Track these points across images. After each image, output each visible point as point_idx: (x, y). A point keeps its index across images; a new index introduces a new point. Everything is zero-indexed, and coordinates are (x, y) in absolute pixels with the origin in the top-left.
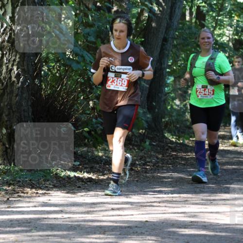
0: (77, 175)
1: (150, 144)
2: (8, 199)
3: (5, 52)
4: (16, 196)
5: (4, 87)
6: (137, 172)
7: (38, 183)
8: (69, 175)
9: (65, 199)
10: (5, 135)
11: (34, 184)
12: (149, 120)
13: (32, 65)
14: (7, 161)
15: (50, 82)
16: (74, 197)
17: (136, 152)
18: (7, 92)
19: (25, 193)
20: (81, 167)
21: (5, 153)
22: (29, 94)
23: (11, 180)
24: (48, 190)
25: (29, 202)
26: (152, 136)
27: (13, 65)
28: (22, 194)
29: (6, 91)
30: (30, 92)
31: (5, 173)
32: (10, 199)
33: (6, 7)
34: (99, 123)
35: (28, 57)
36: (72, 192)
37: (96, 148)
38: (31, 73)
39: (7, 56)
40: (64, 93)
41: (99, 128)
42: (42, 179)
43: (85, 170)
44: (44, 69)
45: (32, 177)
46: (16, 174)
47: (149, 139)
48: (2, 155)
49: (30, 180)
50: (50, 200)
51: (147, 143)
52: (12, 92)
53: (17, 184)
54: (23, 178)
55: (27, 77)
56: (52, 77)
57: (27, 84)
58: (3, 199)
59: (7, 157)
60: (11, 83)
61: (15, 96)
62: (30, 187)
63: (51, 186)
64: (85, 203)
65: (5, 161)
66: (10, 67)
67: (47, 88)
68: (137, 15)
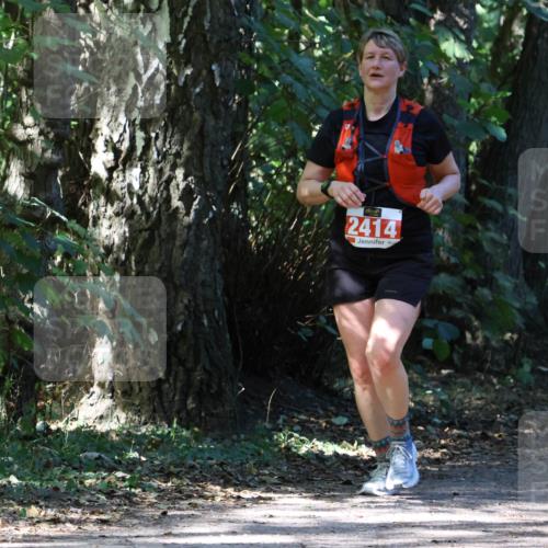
0: (341, 451)
1: (533, 371)
2: (164, 513)
3: (153, 135)
4: (184, 507)
5: (153, 224)
6: (498, 443)
7: (242, 473)
8: (322, 452)
9: (312, 513)
11: (230, 474)
12: (529, 307)
13: (223, 167)
14: (162, 414)
15: (269, 210)
16: (334, 509)
17: (496, 391)
18: (160, 236)
19: (206, 498)
20: (351, 429)
21: (156, 393)
22: (215, 242)
23: (170, 464)
24: (268, 490)
25: (220, 521)
26: (537, 349)
27: (174, 167)
28: (200, 501)
29: (156, 232)
30: (218, 237)
31: (156, 446)
32: (169, 513)
35: (213, 146)
36: (329, 497)
38: (219, 188)
39: (159, 143)
40: (307, 237)
42: (252, 462)
43: (362, 438)
44: (252, 175)
45: (225, 456)
46: (186, 448)
47: (529, 357)
48: (149, 399)
49: (221, 464)
50: (271, 516)
51: (527, 368)
52: (172, 236)
53: (188, 473)
54: (202, 458)
55: (210, 197)
56: (274, 196)
57: (211, 215)
58: (150, 512)
59: (162, 403)
60: (169, 215)
61: (181, 246)
62: (222, 481)
63: (275, 479)
64: (363, 524)
65: (157, 415)
66: (167, 173)
67: (263, 224)
68: (497, 33)
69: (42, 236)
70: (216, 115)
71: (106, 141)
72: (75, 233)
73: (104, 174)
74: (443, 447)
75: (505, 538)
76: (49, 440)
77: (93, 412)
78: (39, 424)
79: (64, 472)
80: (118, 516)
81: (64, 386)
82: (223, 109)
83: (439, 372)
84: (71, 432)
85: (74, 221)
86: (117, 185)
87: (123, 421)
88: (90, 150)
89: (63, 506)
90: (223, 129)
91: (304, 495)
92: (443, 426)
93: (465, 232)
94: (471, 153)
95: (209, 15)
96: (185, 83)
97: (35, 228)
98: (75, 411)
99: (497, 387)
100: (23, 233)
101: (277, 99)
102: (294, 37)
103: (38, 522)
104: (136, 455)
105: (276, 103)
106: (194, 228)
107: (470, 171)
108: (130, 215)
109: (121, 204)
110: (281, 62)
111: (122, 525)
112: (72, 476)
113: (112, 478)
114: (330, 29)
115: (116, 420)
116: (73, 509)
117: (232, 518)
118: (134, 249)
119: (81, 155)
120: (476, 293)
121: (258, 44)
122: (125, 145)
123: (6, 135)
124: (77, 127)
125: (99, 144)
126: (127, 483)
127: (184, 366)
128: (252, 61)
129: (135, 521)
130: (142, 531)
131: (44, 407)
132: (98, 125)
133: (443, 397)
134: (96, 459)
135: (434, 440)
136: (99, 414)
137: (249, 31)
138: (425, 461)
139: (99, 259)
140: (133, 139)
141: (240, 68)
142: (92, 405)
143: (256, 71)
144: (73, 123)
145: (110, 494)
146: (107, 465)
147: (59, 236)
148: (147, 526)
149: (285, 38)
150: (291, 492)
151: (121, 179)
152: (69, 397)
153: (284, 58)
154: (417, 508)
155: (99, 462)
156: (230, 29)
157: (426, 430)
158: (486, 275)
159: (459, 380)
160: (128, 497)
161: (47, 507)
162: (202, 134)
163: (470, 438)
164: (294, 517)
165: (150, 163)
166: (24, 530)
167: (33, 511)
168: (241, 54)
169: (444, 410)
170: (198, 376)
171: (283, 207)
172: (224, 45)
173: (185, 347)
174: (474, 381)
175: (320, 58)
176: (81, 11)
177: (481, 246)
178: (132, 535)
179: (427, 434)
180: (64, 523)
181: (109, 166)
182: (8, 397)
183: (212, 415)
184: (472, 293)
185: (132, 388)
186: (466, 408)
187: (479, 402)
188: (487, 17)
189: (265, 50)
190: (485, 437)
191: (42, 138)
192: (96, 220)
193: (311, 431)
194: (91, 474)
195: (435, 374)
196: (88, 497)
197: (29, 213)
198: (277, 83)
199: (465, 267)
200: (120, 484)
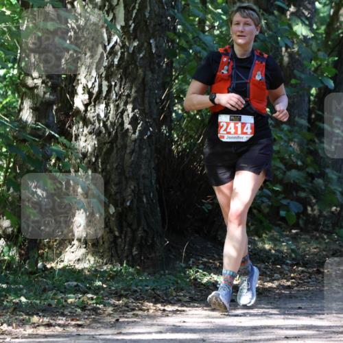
2: (117, 320)
3: (113, 83)
4: (130, 316)
5: (112, 139)
7: (166, 294)
8: (217, 281)
9: (210, 320)
10: (113, 216)
11: (159, 295)
13: (157, 103)
14: (117, 258)
15: (185, 130)
17: (326, 243)
18: (117, 146)
19: (144, 310)
21: (113, 245)
22: (151, 150)
23: (122, 289)
24: (183, 306)
25: (152, 325)
27: (126, 104)
28: (140, 313)
29: (114, 144)
30: (153, 147)
31: (113, 278)
32: (120, 320)
33: (116, 11)
34: (265, 196)
35: (151, 90)
37: (260, 236)
38: (155, 116)
39: (117, 89)
41: (264, 204)
42: (172, 288)
44: (175, 108)
45: (156, 284)
46: (131, 279)
48: (109, 248)
49: (153, 289)
50: (184, 322)
52: (125, 146)
53: (133, 295)
54: (141, 286)
55: (149, 122)
56: (189, 122)
57: (149, 133)
58: (109, 319)
59: (117, 251)
60: (123, 134)
61: (130, 153)
62: (154, 300)
63: (187, 299)
64: (242, 327)
65: (113, 259)
66: (122, 107)
67: (181, 140)
68: (328, 20)
69: (43, 146)
70: (153, 71)
71: (84, 87)
72: (64, 145)
73: (82, 108)
74: (292, 278)
75: (330, 335)
76: (46, 274)
77: (74, 257)
78: (40, 264)
79: (55, 294)
80: (88, 322)
81: (56, 240)
82: (157, 68)
83: (290, 232)
84: (59, 269)
85: (63, 138)
86: (90, 115)
87: (92, 262)
88: (73, 93)
89: (54, 316)
90: (157, 80)
91: (205, 308)
92: (292, 265)
93: (307, 144)
94: (312, 95)
95: (149, 8)
96: (133, 50)
97: (39, 141)
98: (62, 256)
99: (327, 241)
100: (31, 145)
101: (190, 61)
102: (202, 22)
103: (38, 326)
104: (100, 283)
105: (190, 63)
106: (138, 141)
107: (311, 106)
108: (98, 134)
109: (93, 127)
110: (194, 38)
111: (90, 328)
112: (60, 297)
113: (85, 298)
114: (224, 17)
115: (88, 262)
116: (60, 318)
117: (160, 323)
118: (101, 154)
119: (68, 96)
120: (314, 181)
121: (179, 27)
122: (96, 90)
123: (21, 84)
124: (66, 78)
125: (80, 89)
126: (94, 301)
127: (131, 228)
128: (175, 37)
129: (99, 325)
130: (103, 331)
131: (43, 253)
132: (79, 77)
133: (293, 247)
134: (76, 286)
135: (287, 274)
136: (77, 258)
137: (174, 19)
138: (281, 287)
139: (78, 161)
140: (100, 86)
141: (168, 42)
142: (73, 252)
143: (178, 44)
144: (63, 76)
145: (84, 308)
146: (82, 290)
147: (54, 147)
148: (106, 328)
149: (196, 23)
150: (197, 307)
151: (93, 111)
152: (59, 247)
153: (196, 35)
154: (276, 316)
155: (77, 288)
156: (162, 17)
157: (282, 268)
158: (320, 170)
159: (302, 237)
160: (95, 310)
161: (44, 316)
162: (144, 83)
163: (309, 273)
164: (198, 323)
165: (111, 101)
166: (29, 331)
167: (35, 319)
168: (168, 33)
169: (293, 255)
170: (140, 234)
171: (194, 129)
172: (158, 27)
173: (132, 216)
174: (312, 237)
175: (218, 36)
176: (69, 6)
177: (318, 153)
178: (97, 333)
179: (282, 270)
180: (54, 326)
181: (85, 103)
182: (20, 247)
183: (148, 258)
184: (312, 182)
185: (98, 242)
186: (307, 254)
187: (315, 250)
188: (323, 10)
189: (184, 30)
190: (319, 272)
191: (44, 85)
192: (77, 136)
193: (210, 269)
194: (72, 295)
195: (288, 233)
196: (69, 310)
197: (35, 132)
198: (191, 51)
199: (307, 166)
200: (90, 302)
